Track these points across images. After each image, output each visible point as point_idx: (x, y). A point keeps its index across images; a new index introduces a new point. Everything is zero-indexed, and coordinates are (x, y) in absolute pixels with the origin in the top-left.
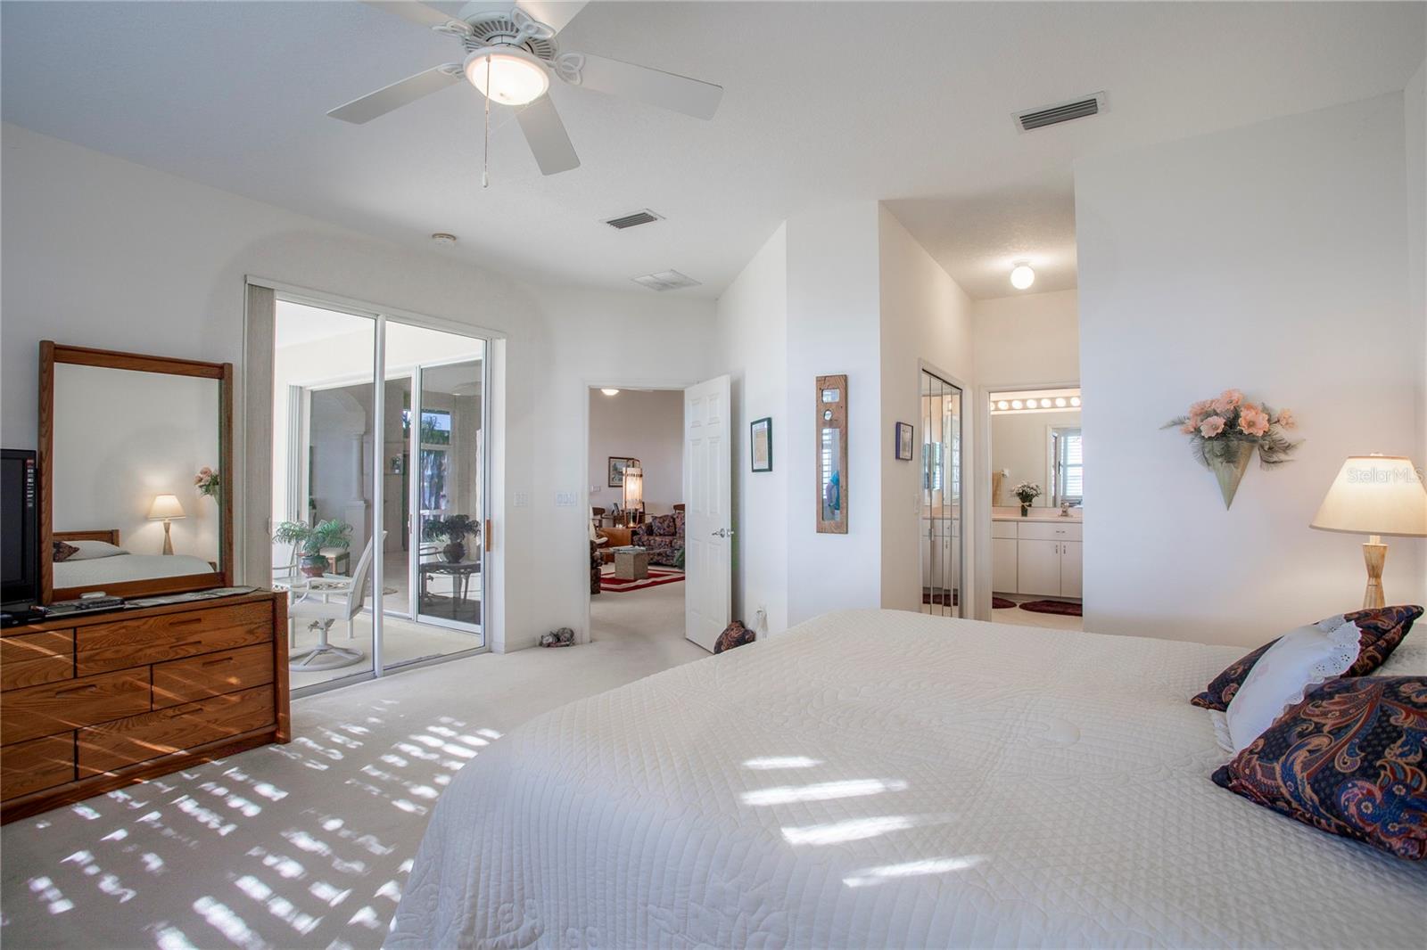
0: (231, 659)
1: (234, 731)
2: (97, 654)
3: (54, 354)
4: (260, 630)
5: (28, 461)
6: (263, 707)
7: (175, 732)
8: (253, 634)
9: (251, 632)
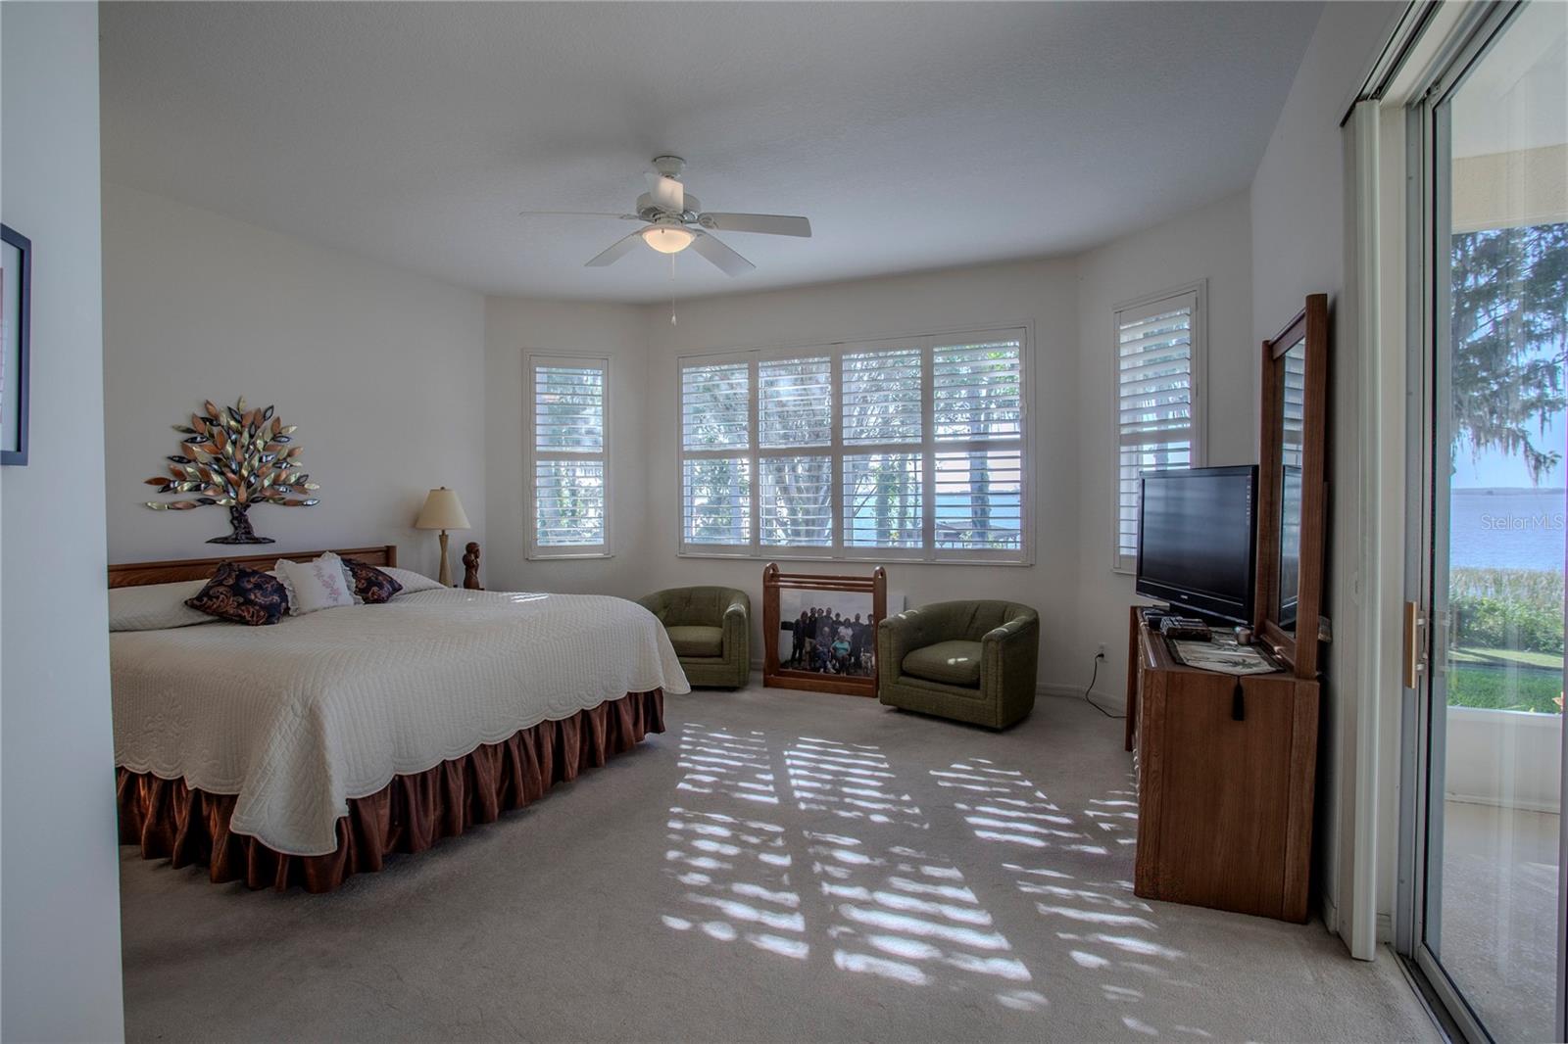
3: (1271, 354)
5: (1248, 477)
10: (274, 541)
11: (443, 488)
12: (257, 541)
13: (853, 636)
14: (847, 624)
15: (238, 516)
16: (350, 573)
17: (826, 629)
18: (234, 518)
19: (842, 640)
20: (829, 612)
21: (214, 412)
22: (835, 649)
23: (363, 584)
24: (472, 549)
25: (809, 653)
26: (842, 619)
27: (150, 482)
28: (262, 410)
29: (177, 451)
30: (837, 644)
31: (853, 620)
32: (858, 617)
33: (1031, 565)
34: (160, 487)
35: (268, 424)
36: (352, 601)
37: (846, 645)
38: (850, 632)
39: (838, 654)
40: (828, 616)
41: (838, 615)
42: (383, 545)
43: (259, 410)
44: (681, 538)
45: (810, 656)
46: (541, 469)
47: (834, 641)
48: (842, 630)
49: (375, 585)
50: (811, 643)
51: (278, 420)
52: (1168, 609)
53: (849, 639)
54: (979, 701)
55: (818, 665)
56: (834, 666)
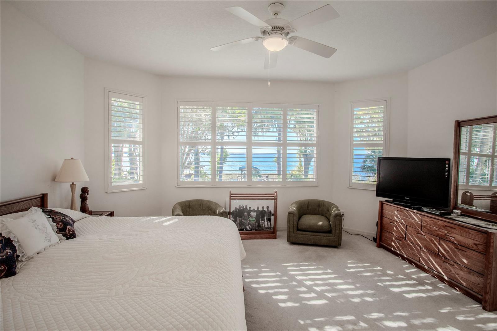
0: (466, 251)
1: (464, 284)
2: (426, 226)
3: (459, 125)
4: (480, 246)
5: (446, 162)
6: (479, 284)
7: (444, 268)
8: (476, 246)
9: (476, 244)
11: (72, 159)
13: (256, 215)
14: (254, 211)
16: (51, 219)
17: (246, 213)
19: (252, 217)
20: (246, 207)
22: (250, 221)
23: (61, 226)
25: (239, 223)
26: (252, 209)
30: (251, 219)
31: (256, 209)
32: (258, 208)
33: (319, 186)
36: (59, 239)
37: (254, 219)
38: (255, 214)
39: (251, 223)
40: (246, 208)
41: (250, 208)
44: (178, 179)
45: (239, 224)
47: (249, 218)
48: (252, 213)
49: (69, 225)
50: (240, 220)
52: (392, 201)
53: (255, 217)
54: (332, 238)
55: (243, 228)
56: (249, 228)
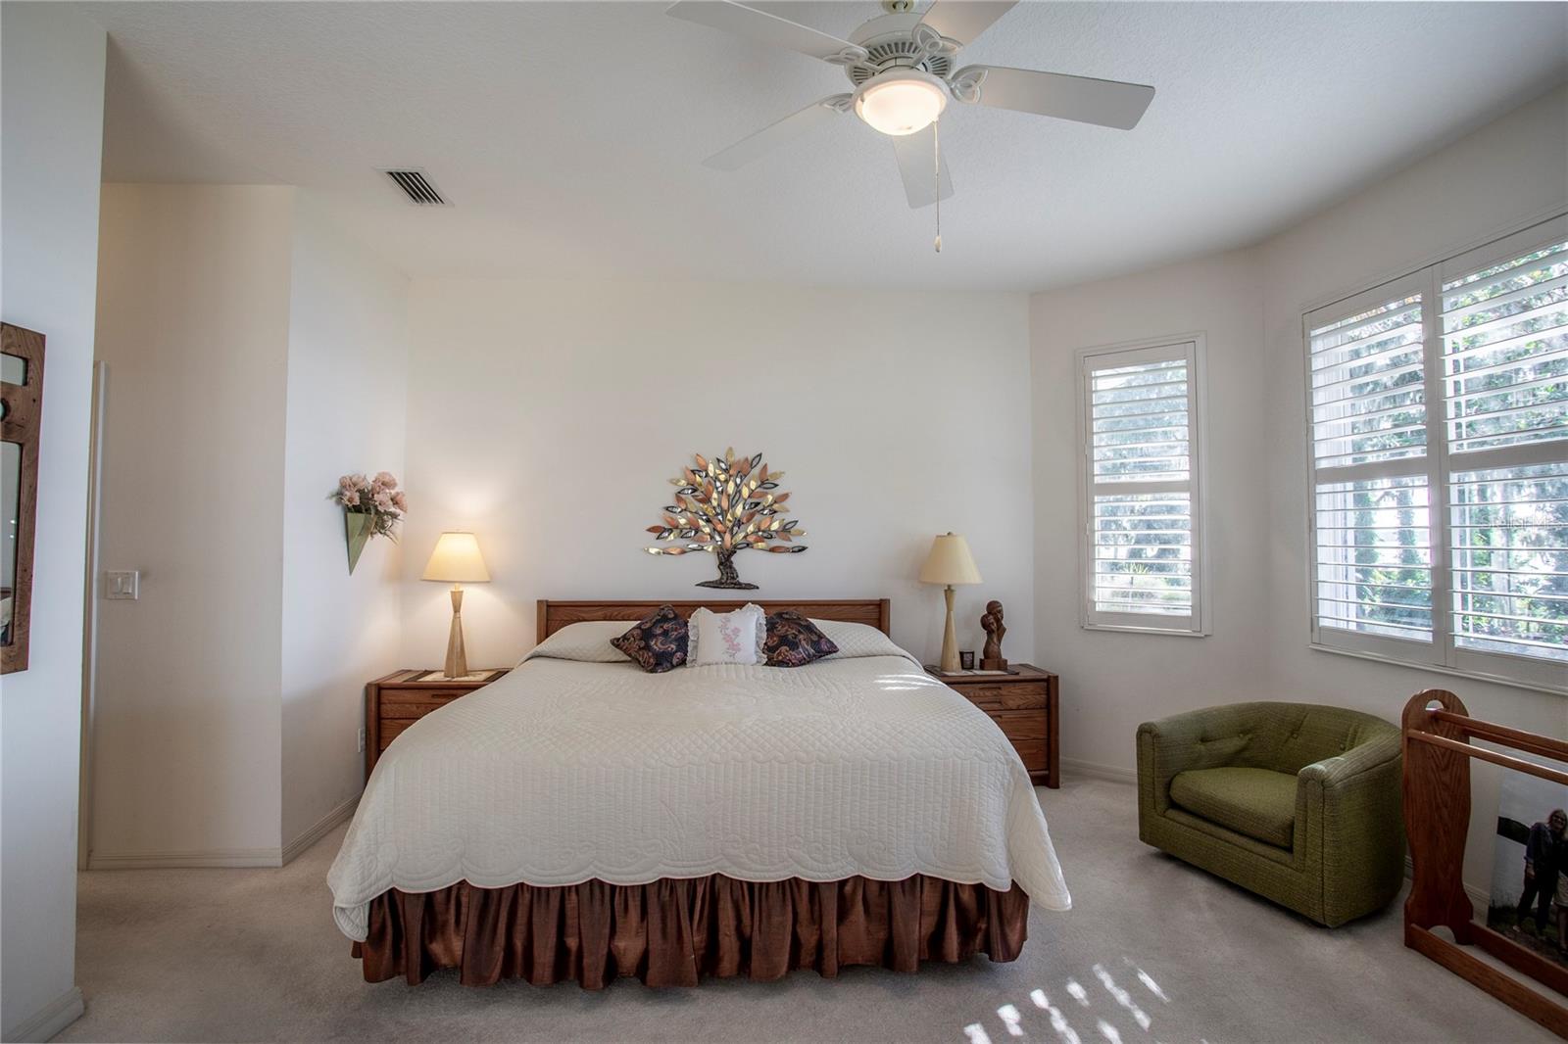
10: (758, 588)
11: (949, 533)
12: (740, 586)
15: (725, 559)
16: (766, 628)
18: (721, 564)
21: (703, 463)
23: (775, 642)
24: (994, 611)
27: (649, 530)
28: (750, 459)
29: (671, 501)
34: (656, 535)
35: (756, 471)
36: (754, 659)
42: (877, 597)
43: (747, 459)
44: (1314, 620)
46: (1100, 505)
51: (765, 467)
